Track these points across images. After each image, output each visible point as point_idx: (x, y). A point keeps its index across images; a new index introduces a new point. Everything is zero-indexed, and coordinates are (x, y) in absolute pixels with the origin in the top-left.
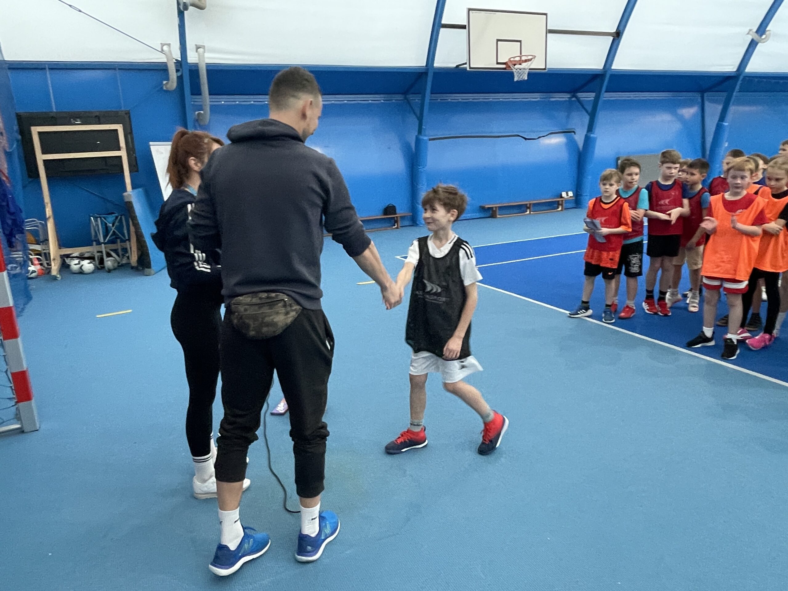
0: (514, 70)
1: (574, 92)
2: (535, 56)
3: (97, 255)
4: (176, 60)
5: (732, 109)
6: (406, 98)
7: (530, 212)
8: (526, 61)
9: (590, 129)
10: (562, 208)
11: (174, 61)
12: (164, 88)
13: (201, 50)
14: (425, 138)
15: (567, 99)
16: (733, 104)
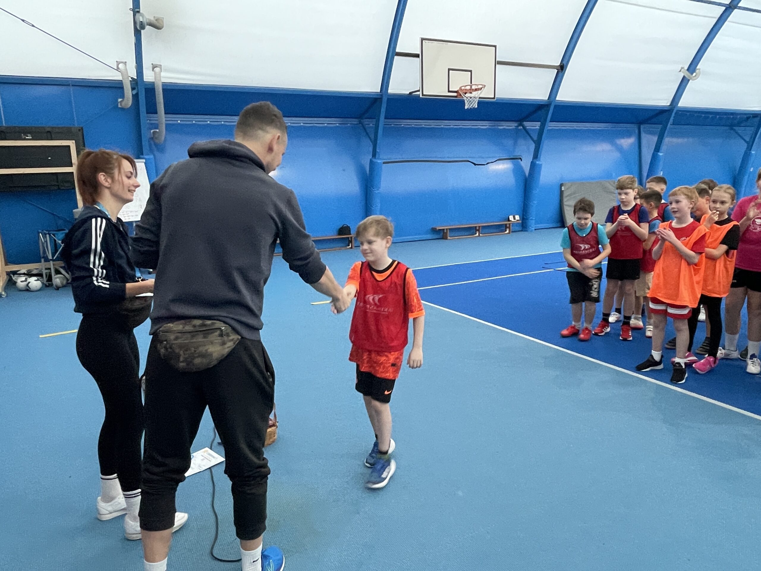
0: (465, 98)
1: (520, 121)
2: (485, 86)
3: (44, 272)
4: (132, 78)
5: (667, 140)
6: (360, 123)
7: (479, 234)
8: (476, 90)
9: (536, 156)
10: (509, 231)
11: (130, 79)
12: (119, 106)
13: (157, 70)
14: (379, 161)
15: (514, 127)
16: (667, 137)
